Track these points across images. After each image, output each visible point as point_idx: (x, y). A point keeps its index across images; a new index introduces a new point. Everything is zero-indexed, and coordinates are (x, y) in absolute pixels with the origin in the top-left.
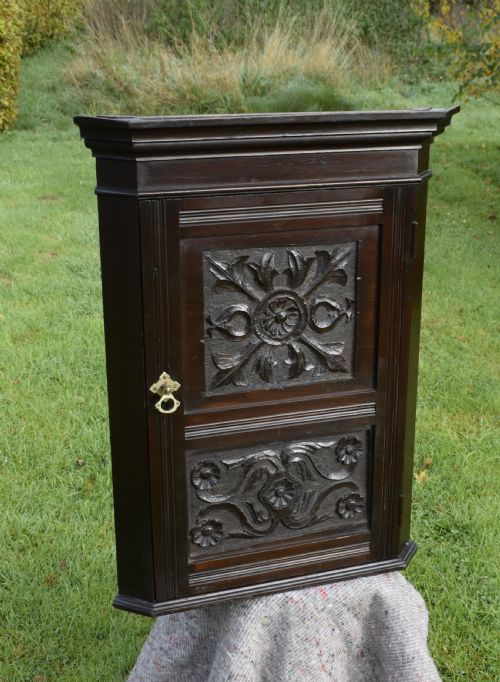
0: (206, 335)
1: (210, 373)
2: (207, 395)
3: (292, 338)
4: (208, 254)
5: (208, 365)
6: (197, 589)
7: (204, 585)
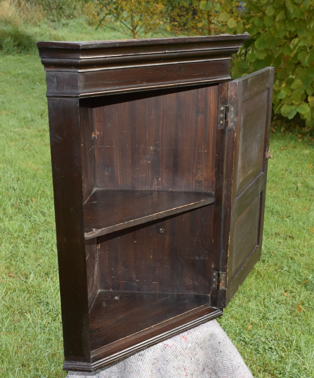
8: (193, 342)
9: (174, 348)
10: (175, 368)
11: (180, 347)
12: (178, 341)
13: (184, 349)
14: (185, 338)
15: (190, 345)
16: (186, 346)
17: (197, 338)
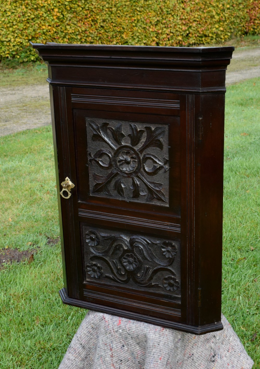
0: (89, 163)
1: (92, 183)
2: (91, 195)
3: (134, 174)
4: (88, 119)
5: (91, 179)
6: (88, 298)
7: (91, 298)
8: (124, 330)
9: (107, 324)
10: (103, 342)
11: (112, 327)
12: (113, 321)
13: (115, 331)
14: (120, 322)
15: (121, 331)
16: (116, 330)
17: (130, 330)
